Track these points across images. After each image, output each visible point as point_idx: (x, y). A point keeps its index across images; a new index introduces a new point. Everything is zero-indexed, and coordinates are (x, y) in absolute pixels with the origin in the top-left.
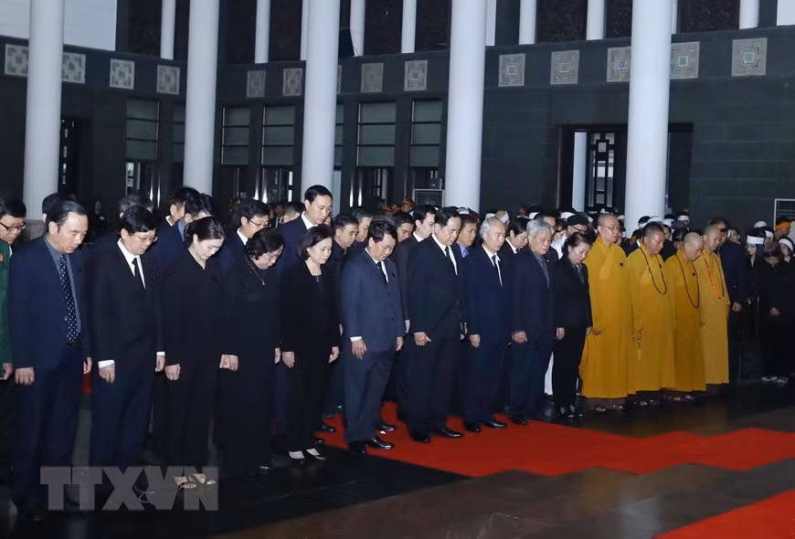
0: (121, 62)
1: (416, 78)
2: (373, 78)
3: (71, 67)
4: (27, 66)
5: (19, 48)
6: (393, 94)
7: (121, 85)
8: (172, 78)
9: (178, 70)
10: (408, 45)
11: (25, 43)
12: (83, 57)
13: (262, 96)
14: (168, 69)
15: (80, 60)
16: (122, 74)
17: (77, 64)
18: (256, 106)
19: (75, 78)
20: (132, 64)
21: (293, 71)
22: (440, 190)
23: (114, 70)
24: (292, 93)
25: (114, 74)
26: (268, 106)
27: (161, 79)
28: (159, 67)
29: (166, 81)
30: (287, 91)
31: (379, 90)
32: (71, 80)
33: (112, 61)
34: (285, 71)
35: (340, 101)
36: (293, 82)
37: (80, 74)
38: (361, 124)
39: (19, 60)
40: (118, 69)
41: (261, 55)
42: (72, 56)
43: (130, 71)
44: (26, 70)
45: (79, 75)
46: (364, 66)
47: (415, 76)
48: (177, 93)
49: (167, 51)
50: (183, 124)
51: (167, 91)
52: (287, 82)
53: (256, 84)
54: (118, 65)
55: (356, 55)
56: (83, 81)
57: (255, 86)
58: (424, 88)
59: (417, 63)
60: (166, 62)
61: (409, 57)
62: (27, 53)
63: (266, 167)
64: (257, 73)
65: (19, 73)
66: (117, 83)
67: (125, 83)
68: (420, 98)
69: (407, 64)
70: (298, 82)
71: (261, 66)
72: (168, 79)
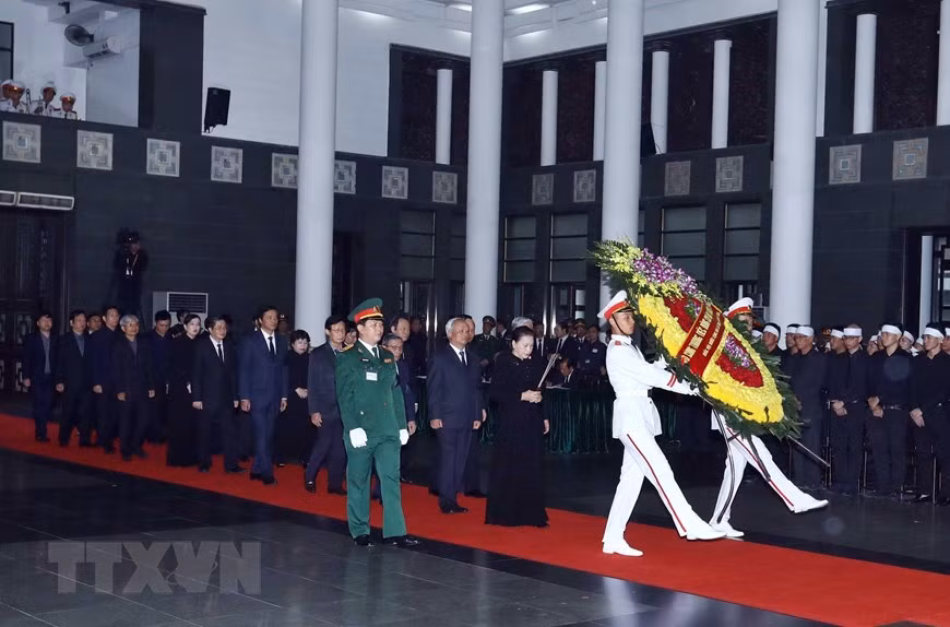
0: (394, 169)
1: (729, 177)
2: (678, 179)
3: (341, 176)
4: (295, 177)
5: (286, 157)
6: (703, 196)
7: (394, 195)
8: (449, 184)
9: (455, 176)
10: (719, 139)
11: (294, 151)
12: (353, 165)
13: (550, 202)
14: (445, 175)
15: (350, 168)
16: (395, 183)
17: (346, 173)
18: (543, 215)
19: (345, 189)
20: (406, 171)
21: (586, 173)
22: (761, 306)
23: (387, 178)
24: (585, 199)
25: (386, 182)
26: (556, 214)
27: (437, 187)
28: (435, 173)
29: (442, 190)
30: (579, 197)
31: (686, 192)
32: (341, 191)
33: (385, 168)
34: (576, 174)
35: (643, 207)
36: (585, 186)
37: (350, 183)
38: (665, 233)
39: (286, 171)
40: (390, 176)
41: (548, 157)
42: (342, 164)
43: (403, 179)
44: (295, 180)
45: (350, 186)
46: (668, 165)
47: (729, 174)
48: (455, 201)
49: (443, 155)
50: (462, 237)
51: (444, 200)
52: (578, 186)
53: (543, 190)
54: (390, 172)
55: (658, 153)
56: (353, 191)
57: (542, 192)
58: (738, 188)
59: (730, 160)
60: (442, 168)
61: (721, 153)
62: (296, 163)
63: (555, 284)
64: (544, 177)
65: (286, 185)
66: (390, 193)
67: (398, 193)
68: (735, 200)
69: (719, 161)
70: (591, 186)
71: (548, 169)
72: (445, 186)
